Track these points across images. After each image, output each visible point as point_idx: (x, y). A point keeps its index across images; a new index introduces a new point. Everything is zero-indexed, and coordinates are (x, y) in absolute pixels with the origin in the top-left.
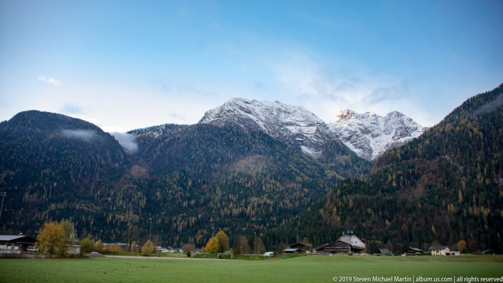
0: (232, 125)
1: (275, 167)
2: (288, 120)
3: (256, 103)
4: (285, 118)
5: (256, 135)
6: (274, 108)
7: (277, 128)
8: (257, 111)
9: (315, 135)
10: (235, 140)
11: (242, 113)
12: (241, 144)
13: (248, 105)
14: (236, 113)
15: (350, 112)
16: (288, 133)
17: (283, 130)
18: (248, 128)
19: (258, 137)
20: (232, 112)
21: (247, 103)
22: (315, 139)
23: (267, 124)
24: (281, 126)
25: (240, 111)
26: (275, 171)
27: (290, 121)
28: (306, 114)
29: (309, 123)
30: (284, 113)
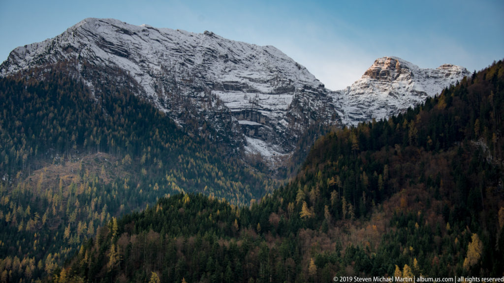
0: (61, 82)
1: (127, 180)
2: (230, 78)
3: (155, 35)
4: (224, 72)
6: (198, 49)
7: (186, 92)
8: (144, 52)
9: (289, 115)
10: (51, 115)
11: (100, 53)
12: (62, 126)
13: (126, 37)
14: (84, 53)
16: (213, 104)
17: (202, 99)
18: (105, 90)
19: (119, 110)
20: (76, 50)
21: (126, 32)
22: (285, 123)
23: (164, 81)
24: (200, 89)
26: (121, 189)
28: (280, 64)
29: (280, 85)
30: (221, 61)
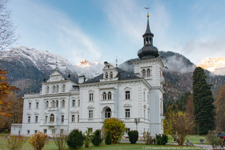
0: (16, 61)
1: (36, 85)
2: (52, 62)
3: (34, 50)
4: (50, 60)
5: (30, 68)
6: (44, 54)
7: (44, 65)
8: (33, 55)
9: (65, 71)
10: (16, 69)
11: (24, 55)
12: (19, 72)
13: (28, 51)
14: (20, 54)
15: (86, 61)
16: (50, 68)
17: (47, 67)
18: (26, 64)
19: (30, 69)
20: (18, 53)
21: (28, 49)
22: (65, 73)
23: (39, 62)
24: (46, 65)
25: (22, 53)
26: (36, 88)
27: (53, 62)
28: (63, 59)
29: (63, 64)
30: (50, 58)
